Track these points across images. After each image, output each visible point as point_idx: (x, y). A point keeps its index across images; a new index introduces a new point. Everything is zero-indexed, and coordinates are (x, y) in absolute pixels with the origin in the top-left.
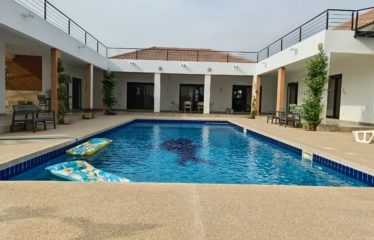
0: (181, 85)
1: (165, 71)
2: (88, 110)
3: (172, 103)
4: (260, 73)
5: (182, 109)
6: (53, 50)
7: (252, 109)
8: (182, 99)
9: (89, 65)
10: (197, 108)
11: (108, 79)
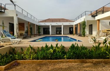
0: (56, 28)
1: (52, 25)
2: (35, 35)
3: (54, 32)
4: (75, 24)
5: (57, 34)
6: (29, 22)
7: (74, 33)
8: (57, 31)
9: (35, 24)
10: (60, 33)
11: (39, 27)
